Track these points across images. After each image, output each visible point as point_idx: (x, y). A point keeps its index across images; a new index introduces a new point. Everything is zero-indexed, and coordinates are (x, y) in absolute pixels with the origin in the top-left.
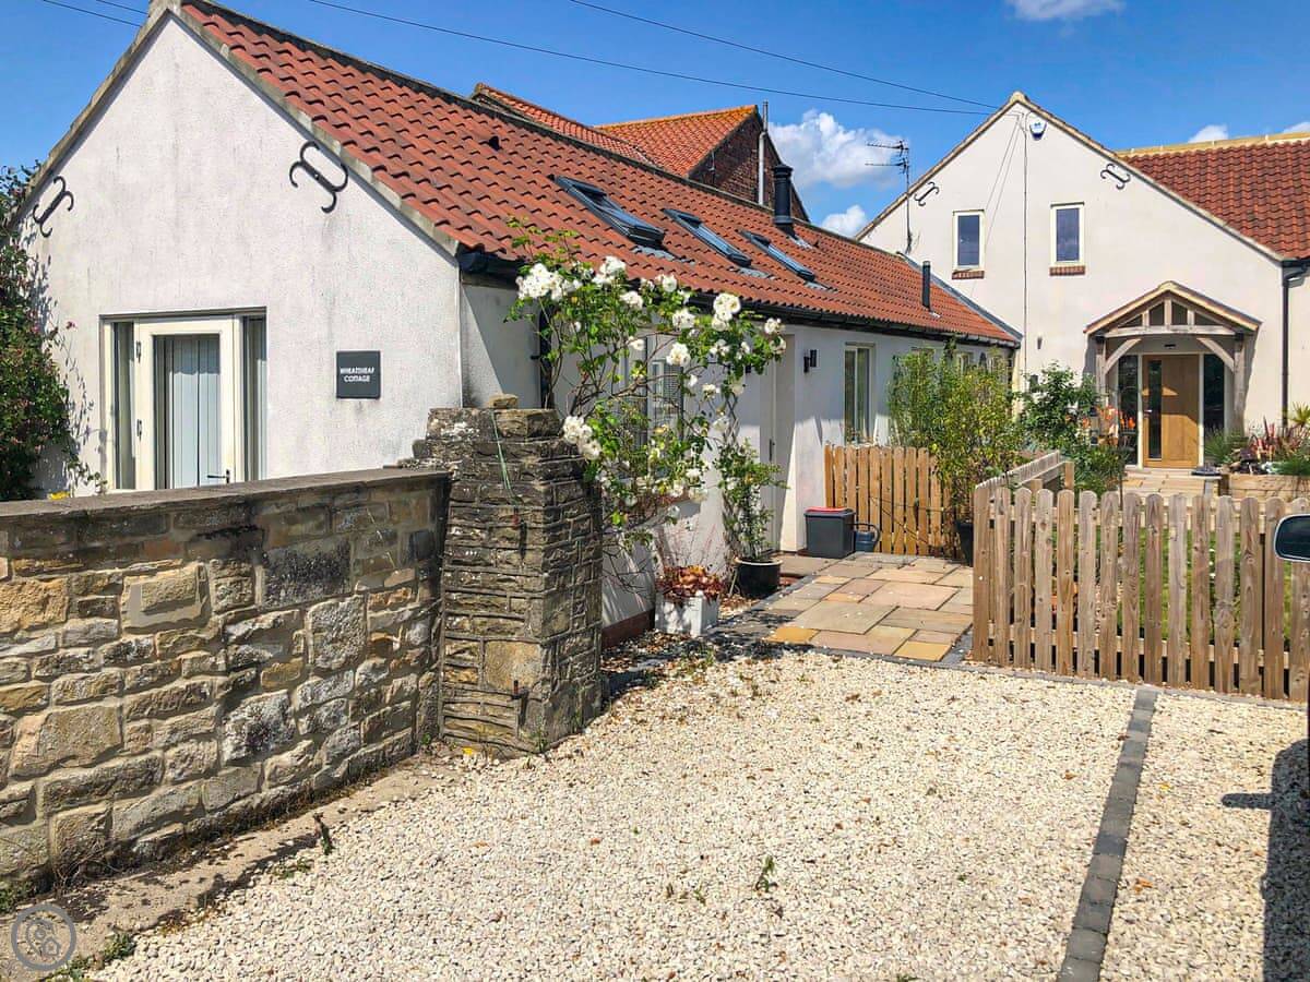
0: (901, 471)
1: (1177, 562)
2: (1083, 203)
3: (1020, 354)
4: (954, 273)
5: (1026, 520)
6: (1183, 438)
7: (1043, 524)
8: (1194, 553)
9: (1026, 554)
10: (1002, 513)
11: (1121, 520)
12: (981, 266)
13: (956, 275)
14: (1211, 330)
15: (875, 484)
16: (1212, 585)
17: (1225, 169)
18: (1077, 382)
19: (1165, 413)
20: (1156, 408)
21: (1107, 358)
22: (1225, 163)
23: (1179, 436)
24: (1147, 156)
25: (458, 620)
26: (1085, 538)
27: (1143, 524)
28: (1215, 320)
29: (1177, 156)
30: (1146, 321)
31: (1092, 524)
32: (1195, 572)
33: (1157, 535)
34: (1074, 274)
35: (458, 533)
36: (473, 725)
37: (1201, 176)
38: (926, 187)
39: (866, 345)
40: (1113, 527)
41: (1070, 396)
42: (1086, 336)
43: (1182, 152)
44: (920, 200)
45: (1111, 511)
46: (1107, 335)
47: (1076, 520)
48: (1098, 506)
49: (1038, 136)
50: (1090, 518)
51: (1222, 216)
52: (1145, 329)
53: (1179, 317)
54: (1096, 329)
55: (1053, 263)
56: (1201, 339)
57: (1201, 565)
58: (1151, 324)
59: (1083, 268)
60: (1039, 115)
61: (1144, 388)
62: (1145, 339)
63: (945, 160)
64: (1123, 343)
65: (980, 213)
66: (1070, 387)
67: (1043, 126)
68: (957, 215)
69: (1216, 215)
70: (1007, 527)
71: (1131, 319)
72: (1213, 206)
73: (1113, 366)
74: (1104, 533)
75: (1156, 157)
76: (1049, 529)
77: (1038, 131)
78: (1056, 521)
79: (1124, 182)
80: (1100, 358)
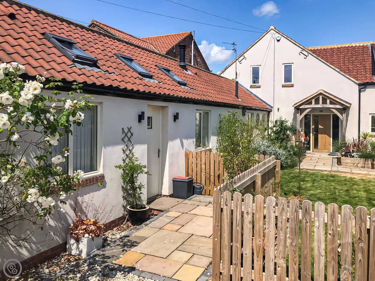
0: (213, 161)
1: (319, 241)
2: (293, 63)
3: (272, 114)
4: (251, 86)
5: (238, 210)
6: (325, 142)
7: (248, 213)
8: (329, 236)
9: (239, 229)
10: (227, 205)
11: (288, 214)
12: (260, 84)
13: (251, 87)
14: (335, 106)
15: (203, 166)
16: (339, 256)
17: (339, 54)
18: (289, 124)
19: (319, 134)
20: (317, 131)
21: (300, 115)
22: (340, 51)
23: (324, 142)
24: (314, 49)
26: (269, 222)
27: (300, 217)
28: (336, 103)
29: (324, 49)
30: (313, 103)
31: (273, 216)
32: (329, 247)
33: (308, 224)
34: (290, 87)
37: (332, 56)
38: (242, 58)
39: (207, 110)
40: (284, 217)
41: (286, 129)
42: (294, 107)
43: (326, 48)
44: (240, 62)
45: (283, 209)
46: (300, 107)
47: (265, 211)
48: (277, 204)
49: (278, 41)
50: (272, 212)
51: (338, 68)
52: (313, 105)
53: (324, 102)
54: (297, 105)
55: (283, 83)
56: (332, 109)
57: (332, 244)
58: (315, 104)
59: (293, 85)
60: (279, 34)
61: (313, 126)
62: (313, 109)
63: (248, 49)
64: (306, 110)
65: (259, 66)
66: (286, 126)
67: (280, 37)
68: (252, 67)
69: (337, 68)
70: (229, 213)
71: (309, 102)
72: (336, 65)
73: (302, 118)
74: (279, 220)
75: (317, 49)
76: (250, 216)
77: (278, 39)
78: (254, 212)
79: (306, 56)
80: (298, 115)
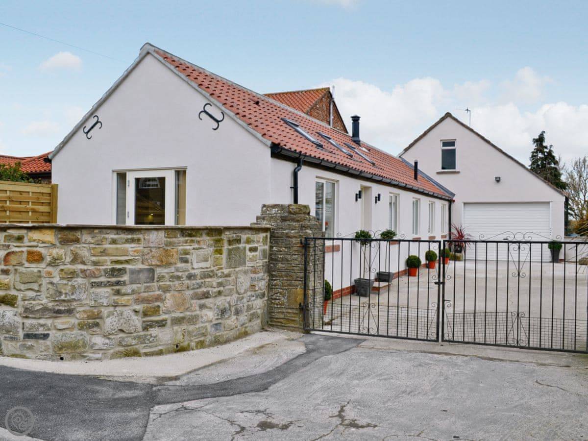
25: (275, 282)
35: (276, 249)
36: (282, 320)
39: (397, 194)
